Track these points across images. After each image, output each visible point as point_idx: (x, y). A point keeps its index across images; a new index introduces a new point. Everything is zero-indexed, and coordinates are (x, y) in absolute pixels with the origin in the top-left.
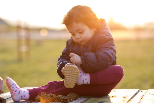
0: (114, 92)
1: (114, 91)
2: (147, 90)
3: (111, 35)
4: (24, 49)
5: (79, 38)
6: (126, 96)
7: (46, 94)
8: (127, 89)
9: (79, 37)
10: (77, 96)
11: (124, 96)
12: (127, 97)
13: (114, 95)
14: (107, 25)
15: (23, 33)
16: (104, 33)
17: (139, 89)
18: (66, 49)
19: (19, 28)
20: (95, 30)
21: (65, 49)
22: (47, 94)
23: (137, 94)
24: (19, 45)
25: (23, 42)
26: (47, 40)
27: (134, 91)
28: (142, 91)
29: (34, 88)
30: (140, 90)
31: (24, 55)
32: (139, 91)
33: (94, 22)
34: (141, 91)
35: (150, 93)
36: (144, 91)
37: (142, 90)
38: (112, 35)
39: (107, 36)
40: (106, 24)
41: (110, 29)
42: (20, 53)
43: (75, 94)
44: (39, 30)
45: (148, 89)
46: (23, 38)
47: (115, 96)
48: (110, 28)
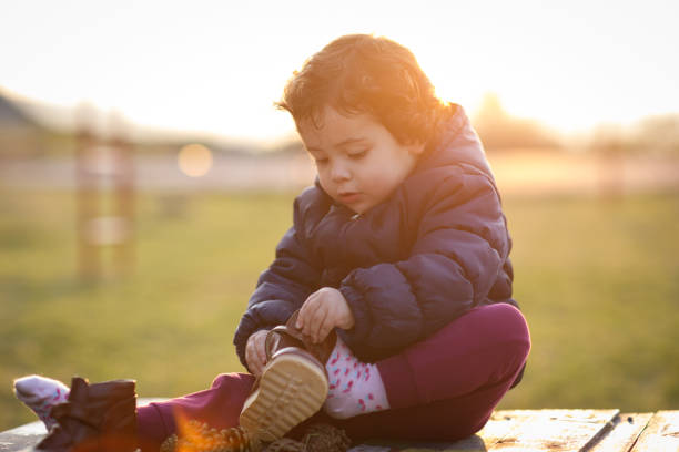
0: (506, 421)
1: (509, 419)
2: (652, 414)
3: (486, 171)
4: (107, 231)
5: (345, 180)
6: (562, 441)
7: (209, 429)
8: (566, 412)
9: (346, 175)
10: (343, 438)
11: (553, 440)
12: (565, 444)
13: (507, 437)
14: (472, 129)
15: (104, 164)
16: (455, 162)
17: (616, 411)
18: (295, 235)
19: (84, 139)
20: (420, 149)
21: (291, 235)
22: (213, 430)
23: (607, 429)
24: (86, 216)
25: (106, 203)
26: (208, 193)
27: (594, 420)
28: (630, 420)
29: (153, 404)
30: (622, 412)
31: (107, 258)
32: (616, 419)
33: (418, 115)
34: (625, 417)
35: (665, 428)
36: (640, 419)
37: (633, 416)
38: (493, 173)
39: (466, 176)
40: (465, 122)
41: (485, 147)
42: (89, 249)
43: (334, 429)
44: (173, 148)
45: (655, 412)
46: (106, 185)
47: (512, 440)
48: (484, 143)
